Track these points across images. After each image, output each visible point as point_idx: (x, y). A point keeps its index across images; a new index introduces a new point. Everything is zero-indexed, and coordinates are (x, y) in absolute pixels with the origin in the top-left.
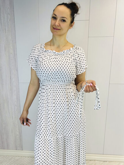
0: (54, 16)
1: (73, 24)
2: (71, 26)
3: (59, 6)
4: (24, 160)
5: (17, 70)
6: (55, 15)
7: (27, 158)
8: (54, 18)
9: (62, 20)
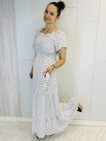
0: (46, 10)
1: (59, 17)
2: (58, 18)
4: (23, 125)
5: (17, 49)
7: (25, 123)
8: (46, 12)
9: (51, 14)
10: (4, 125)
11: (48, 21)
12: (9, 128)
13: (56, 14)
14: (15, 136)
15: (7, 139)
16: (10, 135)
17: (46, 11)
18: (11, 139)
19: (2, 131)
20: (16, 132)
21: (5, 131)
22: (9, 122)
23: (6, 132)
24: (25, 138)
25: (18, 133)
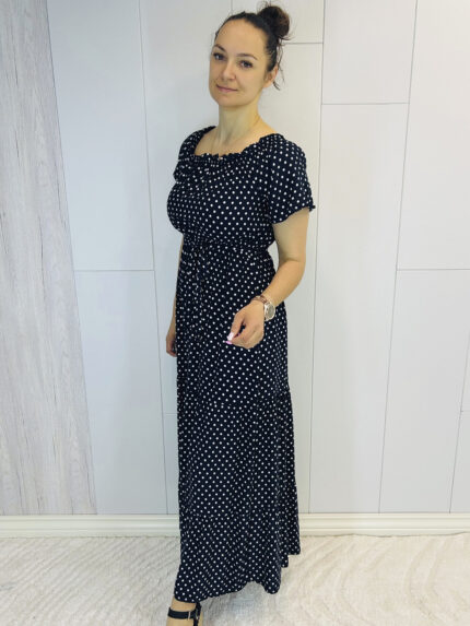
0: (219, 51)
3: (232, 22)
4: (103, 550)
6: (222, 49)
7: (112, 540)
8: (219, 56)
9: (242, 62)
10: (20, 555)
11: (232, 98)
12: (45, 564)
13: (261, 61)
14: (71, 597)
15: (34, 614)
16: (51, 597)
17: (215, 55)
18: (52, 613)
19: (15, 580)
20: (75, 579)
21: (26, 579)
22: (41, 540)
23: (32, 582)
24: (114, 601)
25: (84, 583)
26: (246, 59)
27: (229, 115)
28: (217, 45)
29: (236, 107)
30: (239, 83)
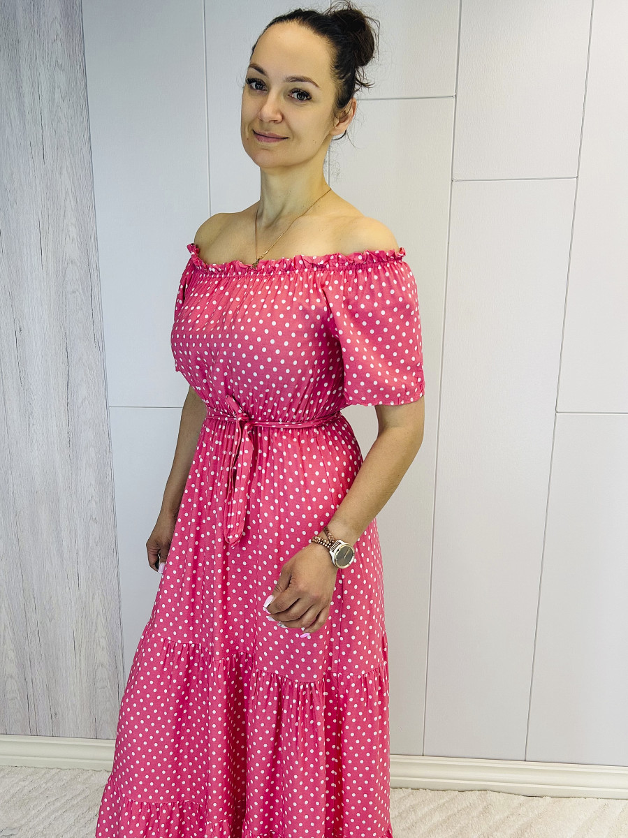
2: (342, 120)
9: (293, 91)
10: (26, 791)
12: (58, 804)
13: (325, 89)
17: (250, 81)
19: (16, 825)
21: (31, 825)
22: (53, 772)
23: (40, 828)
26: (299, 85)
27: (276, 181)
28: (253, 66)
29: (287, 167)
30: (289, 127)
